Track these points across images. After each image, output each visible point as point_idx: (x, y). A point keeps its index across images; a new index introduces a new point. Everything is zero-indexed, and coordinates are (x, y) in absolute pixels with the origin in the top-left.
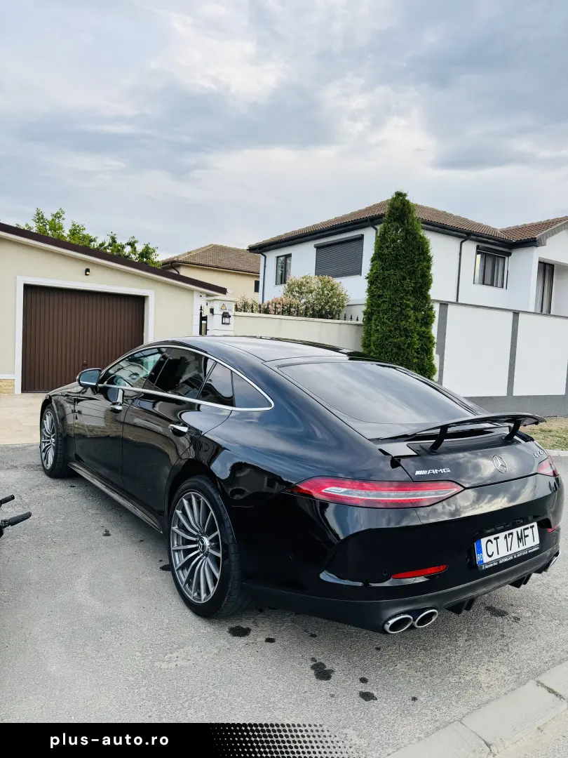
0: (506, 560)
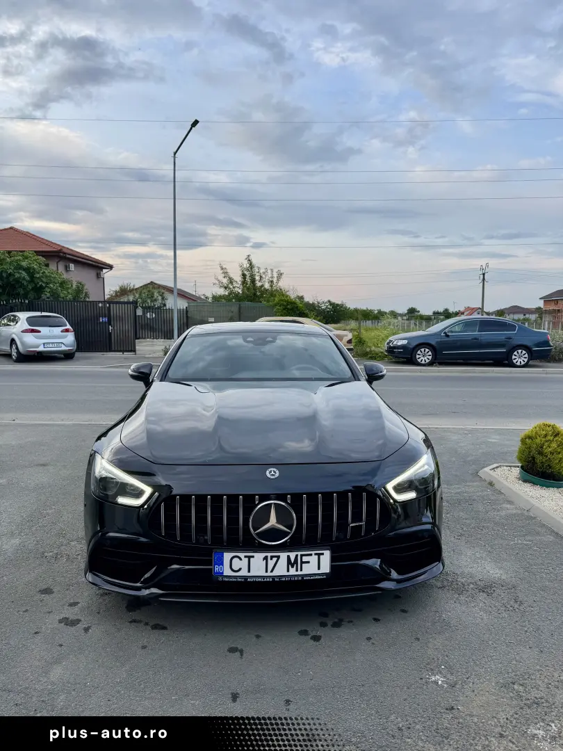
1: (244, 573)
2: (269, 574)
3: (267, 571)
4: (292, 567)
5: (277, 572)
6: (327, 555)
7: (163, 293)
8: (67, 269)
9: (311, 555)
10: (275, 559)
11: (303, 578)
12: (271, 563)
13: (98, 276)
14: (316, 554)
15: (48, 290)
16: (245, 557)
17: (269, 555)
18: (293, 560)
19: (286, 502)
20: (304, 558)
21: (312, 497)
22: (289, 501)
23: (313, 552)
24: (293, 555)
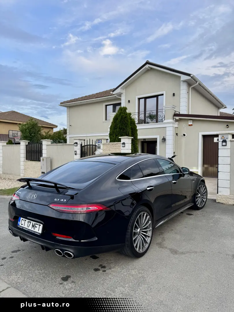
0: (25, 229)
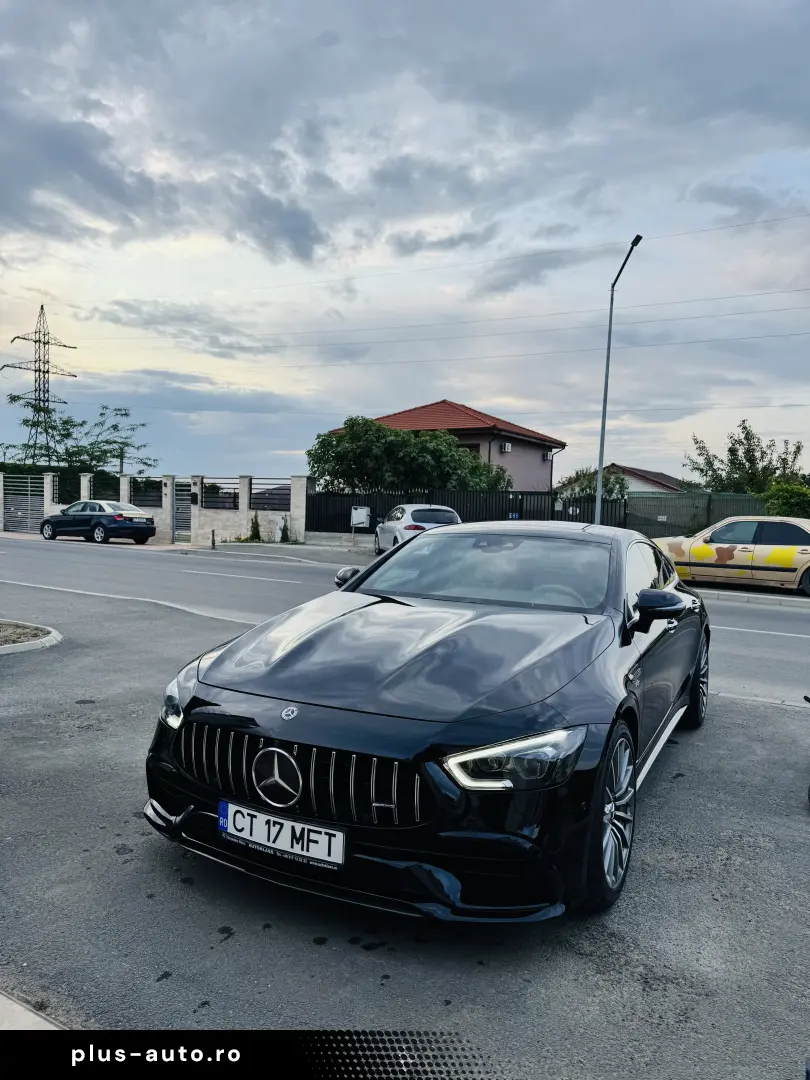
1: (245, 835)
2: (270, 844)
3: (269, 840)
4: (298, 843)
5: (280, 845)
6: (339, 839)
7: (623, 480)
8: (502, 451)
9: (320, 833)
10: (278, 827)
11: (308, 861)
12: (274, 830)
13: (544, 458)
14: (326, 833)
15: (455, 477)
16: (248, 814)
17: (272, 819)
18: (298, 834)
19: (291, 754)
20: (312, 834)
21: (324, 753)
22: (295, 753)
23: (323, 830)
24: (299, 827)
